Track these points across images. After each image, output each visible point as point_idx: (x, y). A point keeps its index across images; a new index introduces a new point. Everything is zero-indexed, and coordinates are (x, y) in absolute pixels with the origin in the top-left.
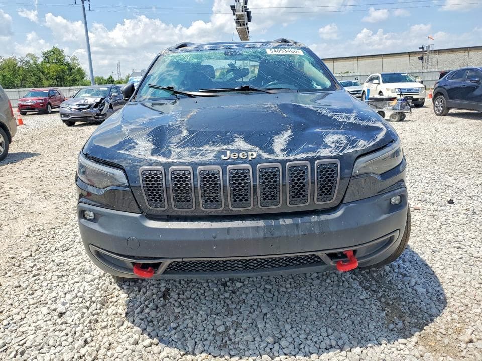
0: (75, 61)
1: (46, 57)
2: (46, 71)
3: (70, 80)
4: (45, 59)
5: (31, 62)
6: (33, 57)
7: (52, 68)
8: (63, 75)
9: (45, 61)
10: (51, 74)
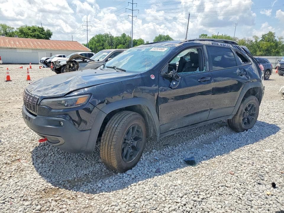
0: (281, 40)
1: (263, 38)
2: (261, 46)
3: (274, 52)
4: (262, 39)
5: (254, 41)
6: (256, 37)
7: (265, 45)
8: (270, 49)
9: (262, 40)
10: (263, 48)
